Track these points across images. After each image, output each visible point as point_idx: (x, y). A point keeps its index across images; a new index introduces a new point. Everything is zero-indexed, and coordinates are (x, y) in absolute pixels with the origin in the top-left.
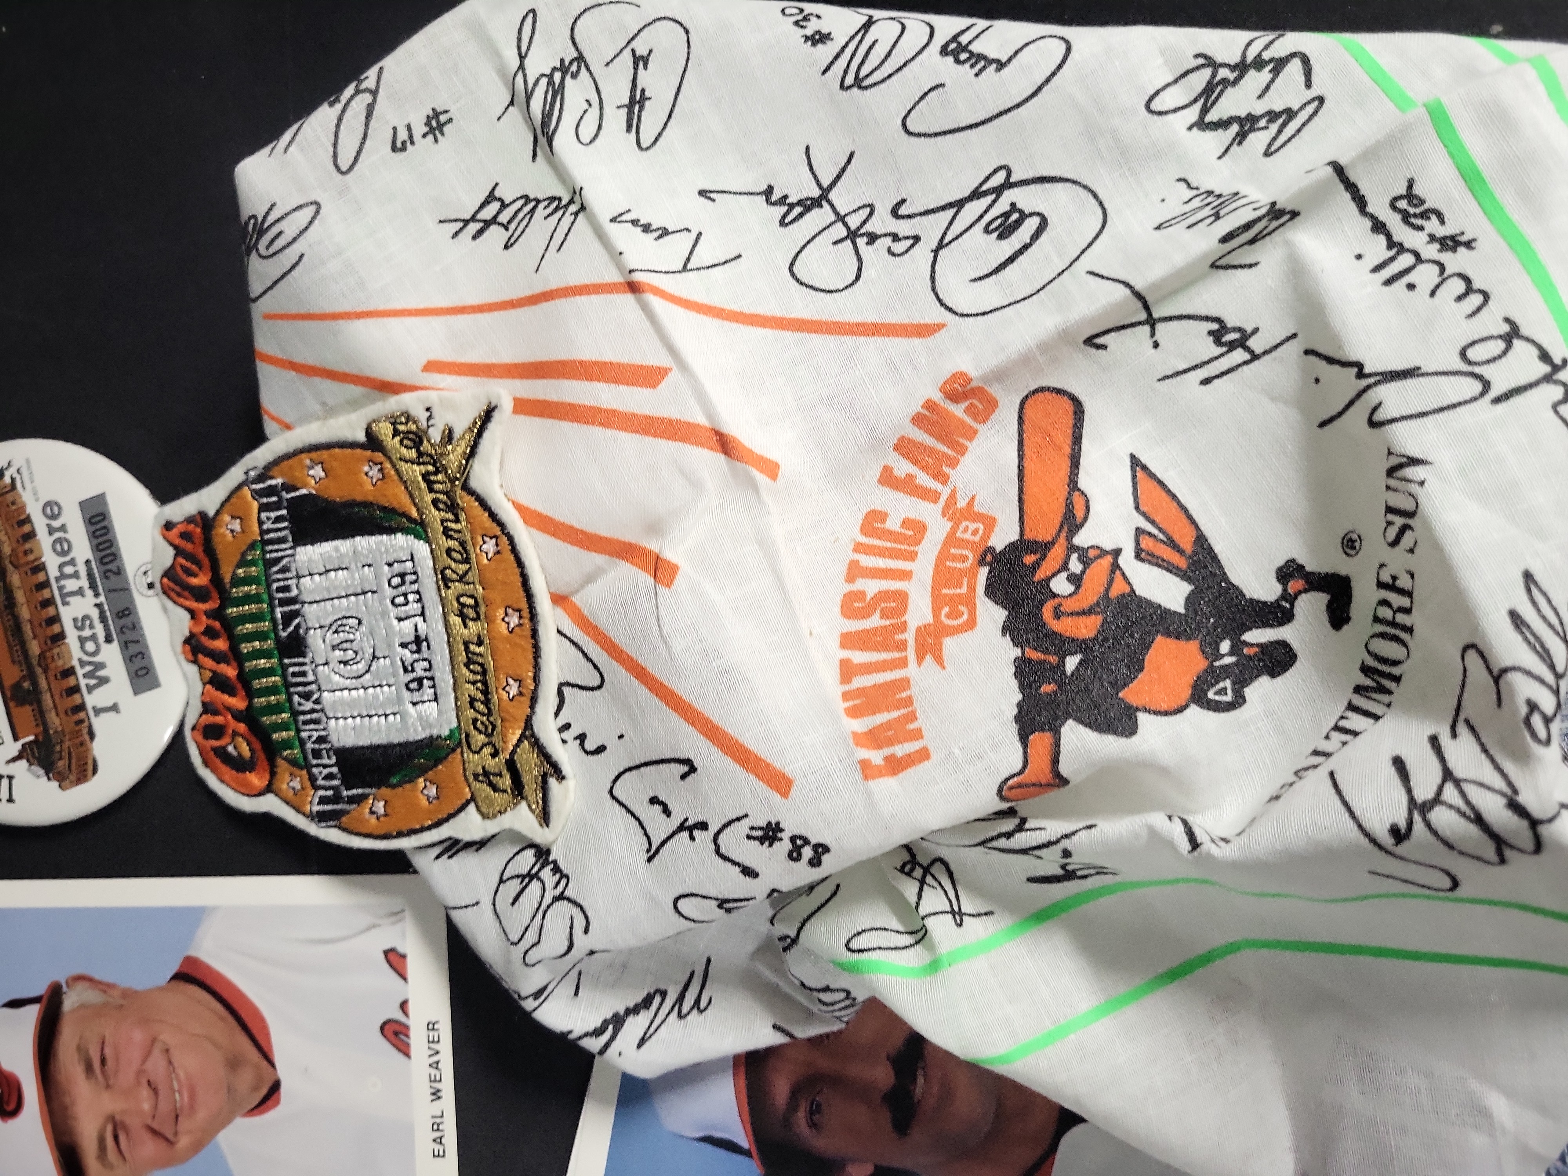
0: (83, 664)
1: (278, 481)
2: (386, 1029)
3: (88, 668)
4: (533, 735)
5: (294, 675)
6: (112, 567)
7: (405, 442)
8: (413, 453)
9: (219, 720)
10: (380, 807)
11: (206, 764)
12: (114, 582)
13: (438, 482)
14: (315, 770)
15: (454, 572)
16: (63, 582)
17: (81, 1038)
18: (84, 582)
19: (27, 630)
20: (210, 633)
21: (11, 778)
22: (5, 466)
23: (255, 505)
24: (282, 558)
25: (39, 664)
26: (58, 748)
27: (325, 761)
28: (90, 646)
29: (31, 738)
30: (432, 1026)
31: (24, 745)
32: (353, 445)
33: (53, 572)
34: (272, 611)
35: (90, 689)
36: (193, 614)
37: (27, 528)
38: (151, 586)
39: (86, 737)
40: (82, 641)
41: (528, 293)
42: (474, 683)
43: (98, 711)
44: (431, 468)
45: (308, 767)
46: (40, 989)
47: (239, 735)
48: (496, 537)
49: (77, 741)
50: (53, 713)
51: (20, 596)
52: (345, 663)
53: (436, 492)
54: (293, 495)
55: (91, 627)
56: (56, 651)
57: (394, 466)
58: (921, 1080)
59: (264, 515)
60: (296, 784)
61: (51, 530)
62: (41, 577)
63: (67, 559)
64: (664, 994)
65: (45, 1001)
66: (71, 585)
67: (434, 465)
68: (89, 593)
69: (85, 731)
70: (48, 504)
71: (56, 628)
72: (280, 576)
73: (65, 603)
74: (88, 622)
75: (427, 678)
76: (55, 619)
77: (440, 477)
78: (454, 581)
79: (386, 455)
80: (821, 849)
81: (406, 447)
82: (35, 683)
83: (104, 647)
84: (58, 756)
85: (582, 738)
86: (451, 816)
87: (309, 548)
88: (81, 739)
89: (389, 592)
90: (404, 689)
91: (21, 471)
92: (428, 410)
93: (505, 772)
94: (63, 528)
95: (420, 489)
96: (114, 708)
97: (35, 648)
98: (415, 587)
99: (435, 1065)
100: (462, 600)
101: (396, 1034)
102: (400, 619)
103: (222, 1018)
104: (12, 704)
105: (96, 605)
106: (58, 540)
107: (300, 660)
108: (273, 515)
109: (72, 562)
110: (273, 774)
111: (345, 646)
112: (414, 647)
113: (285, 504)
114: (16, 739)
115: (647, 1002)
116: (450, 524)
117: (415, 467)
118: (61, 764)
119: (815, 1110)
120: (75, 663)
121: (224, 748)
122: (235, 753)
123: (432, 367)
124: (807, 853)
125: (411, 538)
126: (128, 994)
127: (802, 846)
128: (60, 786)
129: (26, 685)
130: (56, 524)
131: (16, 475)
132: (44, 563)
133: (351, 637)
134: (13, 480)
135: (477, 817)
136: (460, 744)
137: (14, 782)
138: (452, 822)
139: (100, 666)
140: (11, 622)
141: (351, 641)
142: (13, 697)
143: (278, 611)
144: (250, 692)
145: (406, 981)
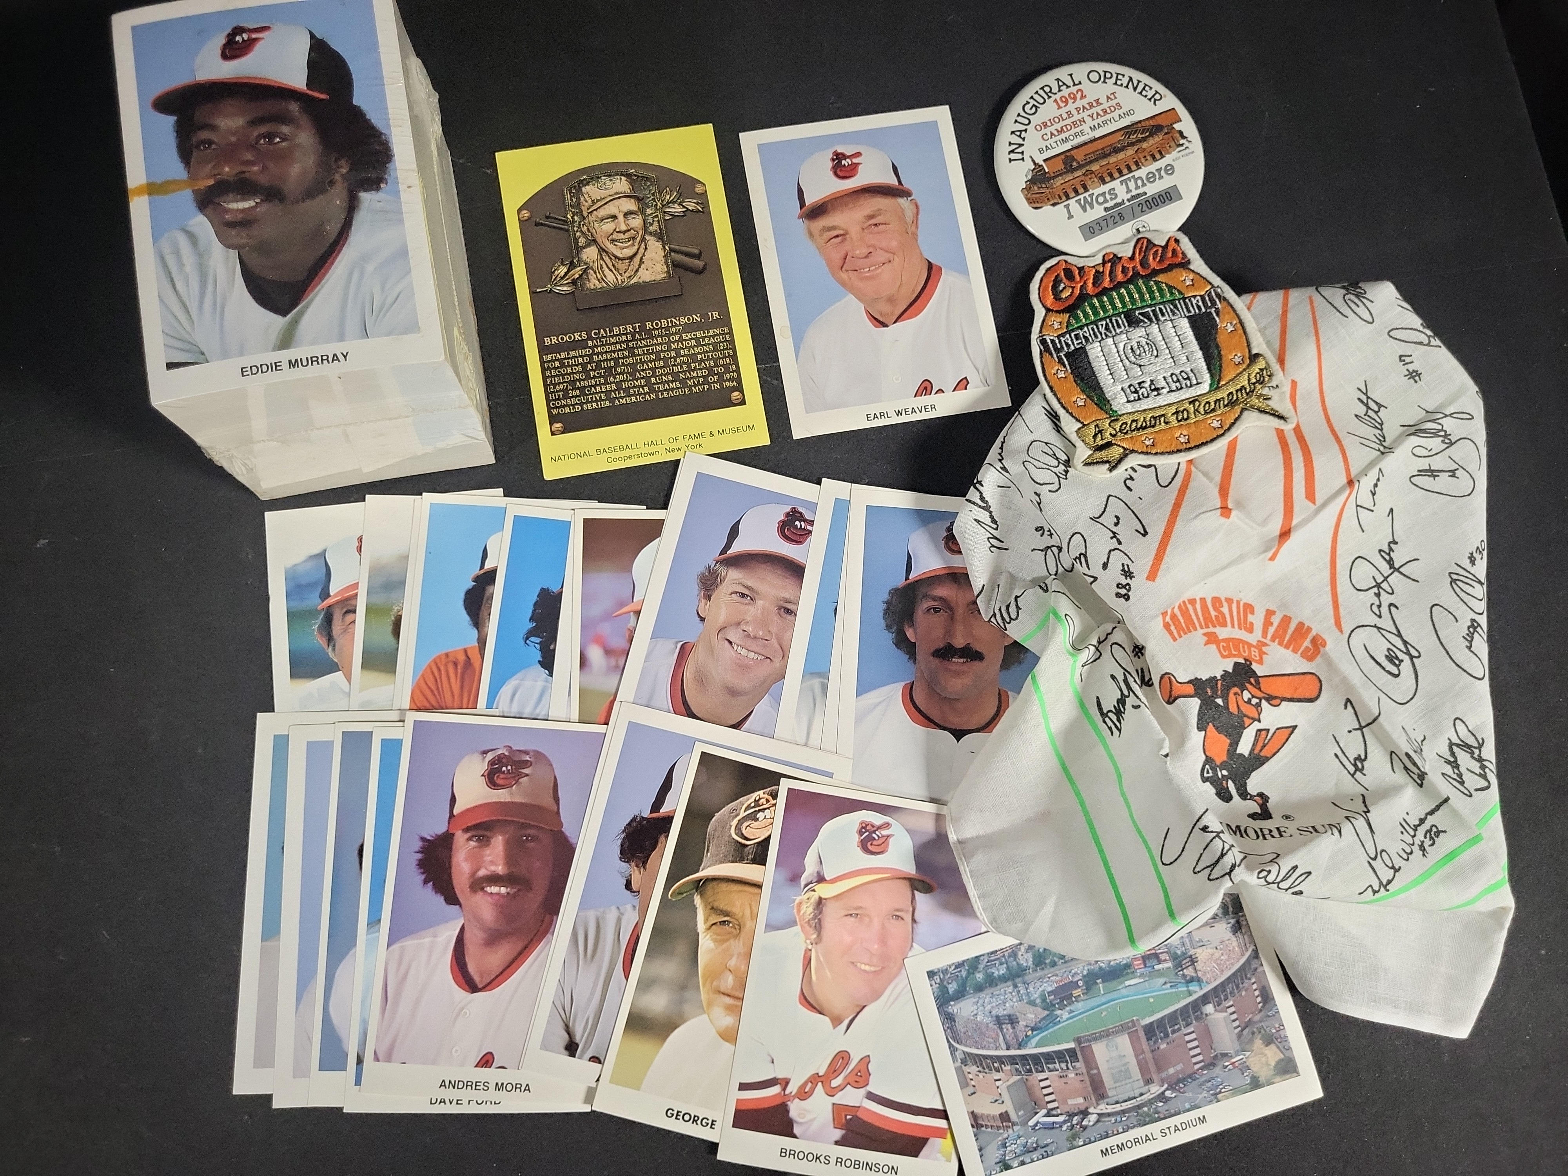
0: (1091, 195)
1: (1219, 305)
2: (926, 383)
3: (1089, 199)
4: (1127, 454)
5: (1117, 321)
6: (1145, 208)
7: (1258, 375)
8: (1254, 380)
9: (1078, 278)
10: (1061, 375)
11: (1048, 270)
12: (1137, 210)
13: (1242, 395)
14: (1068, 336)
15: (1199, 406)
16: (1132, 180)
17: (886, 210)
18: (1134, 193)
19: (1104, 162)
20: (1124, 270)
21: (1023, 159)
22: (1189, 139)
23: (1202, 293)
24: (1178, 310)
25: (1087, 171)
26: (1044, 186)
27: (1076, 343)
28: (1101, 199)
29: (1047, 170)
30: (933, 407)
31: (1042, 165)
32: (1249, 346)
33: (1137, 174)
34: (1150, 306)
35: (1078, 201)
36: (1132, 258)
37: (1158, 156)
38: (1138, 230)
39: (1052, 202)
40: (1103, 194)
41: (1336, 429)
42: (1144, 421)
43: (1067, 206)
44: (1248, 390)
45: (1069, 332)
46: (907, 184)
47: (1073, 290)
48: (1222, 427)
49: (1049, 196)
50: (1063, 182)
51: (1121, 156)
52: (1132, 349)
53: (1237, 394)
54: (1215, 315)
55: (1112, 199)
56: (1096, 180)
57: (1244, 370)
58: (961, 661)
59: (1199, 298)
60: (1056, 326)
61: (1159, 170)
62: (1134, 167)
63: (1145, 182)
64: (996, 529)
65: (900, 187)
66: (1132, 185)
67: (1250, 391)
68: (1129, 196)
69: (1056, 201)
70: (1173, 167)
71: (1107, 179)
72: (1169, 310)
73: (1121, 182)
74: (1113, 197)
75: (1139, 396)
76: (1113, 178)
77: (1244, 395)
78: (1194, 406)
79: (1249, 365)
80: (1127, 597)
81: (1256, 376)
82: (1076, 169)
83: (1102, 207)
84: (1040, 186)
85: (1132, 479)
86: (1071, 414)
87: (1188, 325)
88: (1051, 199)
89: (1178, 372)
90: (1129, 384)
91: (1187, 149)
92: (1277, 386)
93: (1105, 441)
94: (1161, 177)
95: (1237, 385)
96: (1070, 217)
97: (1095, 167)
98: (1184, 385)
99: (913, 411)
100: (1185, 412)
101: (926, 388)
102: (1164, 378)
103: (913, 291)
104: (1063, 157)
105: (1123, 201)
106: (1154, 175)
107: (1126, 324)
108: (1200, 304)
109: (1144, 185)
110: (1058, 312)
111: (1141, 349)
112: (1153, 387)
113: (1208, 311)
114: (1045, 161)
115: (994, 521)
116: (1222, 402)
117: (1247, 382)
118: (1036, 188)
119: (936, 610)
120: (1091, 192)
121: (1061, 281)
122: (1061, 288)
123: (1294, 384)
124: (1123, 592)
125: (1209, 382)
126: (915, 236)
127: (1126, 589)
128: (1023, 189)
129: (1075, 164)
130: (1163, 173)
131: (1184, 146)
132: (1141, 168)
133: (1147, 352)
134: (1182, 145)
135: (1076, 429)
136: (1111, 416)
137: (1021, 161)
138: (1067, 415)
139: (1092, 207)
140: (1107, 152)
141: (1145, 352)
142: (1067, 157)
143: (1149, 309)
144: (1099, 295)
145: (954, 390)
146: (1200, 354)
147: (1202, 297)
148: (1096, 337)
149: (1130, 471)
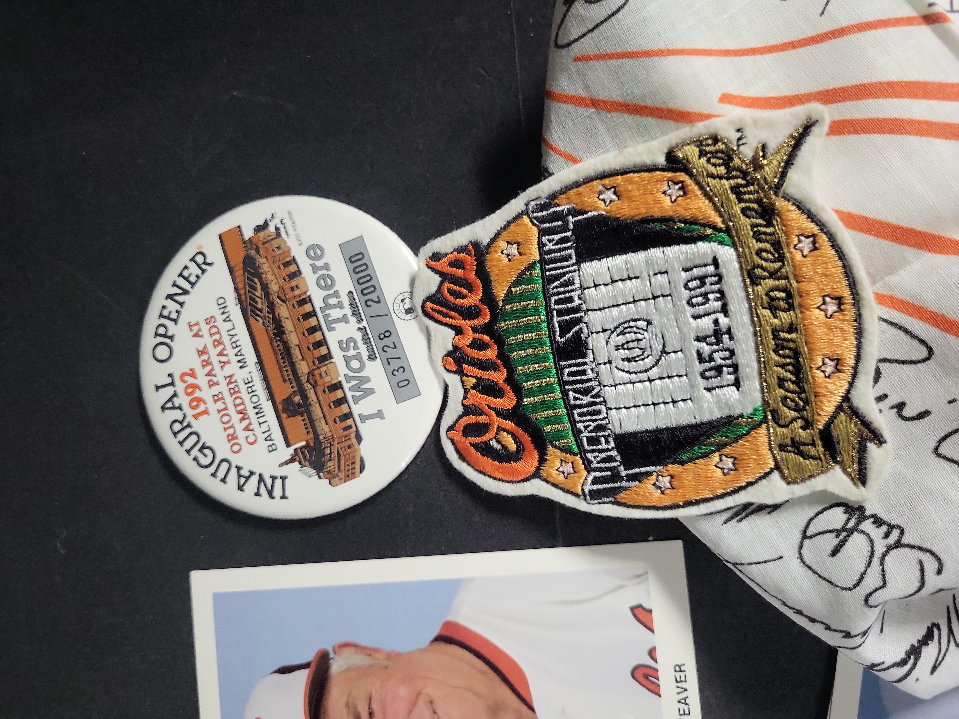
0: (348, 379)
1: (564, 208)
2: (637, 674)
3: (354, 383)
4: (851, 408)
5: (570, 374)
6: (373, 297)
7: (713, 160)
8: (722, 170)
9: (483, 419)
10: (665, 481)
11: (462, 457)
12: (375, 309)
13: (751, 193)
14: (590, 456)
15: (764, 269)
16: (327, 312)
17: (349, 696)
18: (348, 311)
19: (296, 353)
20: (478, 345)
21: (284, 478)
22: (269, 217)
23: (535, 231)
24: (564, 274)
25: (308, 381)
26: (328, 451)
27: (604, 446)
28: (355, 364)
29: (303, 443)
30: (679, 668)
31: (295, 450)
32: (651, 169)
33: (318, 303)
34: (549, 319)
35: (356, 400)
36: (459, 331)
37: (292, 268)
38: (410, 311)
39: (354, 441)
40: (348, 360)
41: (811, 33)
42: (783, 366)
43: (364, 418)
44: (741, 181)
45: (582, 452)
46: (309, 656)
47: (504, 430)
48: (814, 236)
49: (346, 444)
50: (323, 420)
51: (288, 325)
52: (629, 360)
53: (746, 201)
54: (580, 217)
55: (356, 347)
56: (323, 369)
57: (698, 183)
59: (545, 239)
60: (568, 468)
61: (315, 269)
62: (308, 308)
63: (332, 292)
64: (938, 626)
65: (313, 666)
66: (335, 313)
67: (744, 178)
68: (353, 320)
69: (353, 435)
70: (312, 247)
71: (323, 350)
72: (562, 289)
73: (330, 329)
74: (352, 344)
75: (727, 366)
76: (322, 343)
77: (751, 188)
78: (764, 278)
79: (691, 175)
81: (714, 165)
82: (305, 397)
83: (368, 363)
84: (328, 457)
85: (900, 407)
86: (750, 484)
87: (595, 264)
88: (348, 443)
89: (686, 294)
90: (699, 378)
91: (284, 221)
92: (739, 130)
93: (819, 443)
94: (326, 267)
95: (728, 199)
96: (380, 415)
97: (303, 368)
98: (716, 287)
99: (684, 701)
100: (772, 294)
101: (646, 676)
102: (696, 317)
103: (482, 672)
104: (284, 416)
105: (359, 329)
106: (323, 277)
107: (582, 360)
108: (556, 237)
109: (336, 294)
110: (542, 461)
111: (631, 345)
112: (713, 339)
113: (571, 227)
114: (288, 445)
115: (929, 635)
116: (762, 229)
117: (724, 182)
118: (330, 464)
120: (342, 378)
121: (487, 444)
122: (499, 447)
123: (726, 99)
126: (391, 656)
128: (330, 484)
129: (297, 399)
130: (319, 263)
131: (279, 225)
132: (309, 297)
133: (639, 336)
134: (277, 228)
135: (782, 483)
136: (765, 420)
137: (287, 481)
138: (750, 489)
139: (367, 380)
140: (281, 347)
141: (639, 340)
142: (285, 410)
143: (556, 320)
144: (519, 392)
145: (653, 631)
146: (656, 253)
147: (543, 232)
148: (598, 412)
149: (882, 405)
